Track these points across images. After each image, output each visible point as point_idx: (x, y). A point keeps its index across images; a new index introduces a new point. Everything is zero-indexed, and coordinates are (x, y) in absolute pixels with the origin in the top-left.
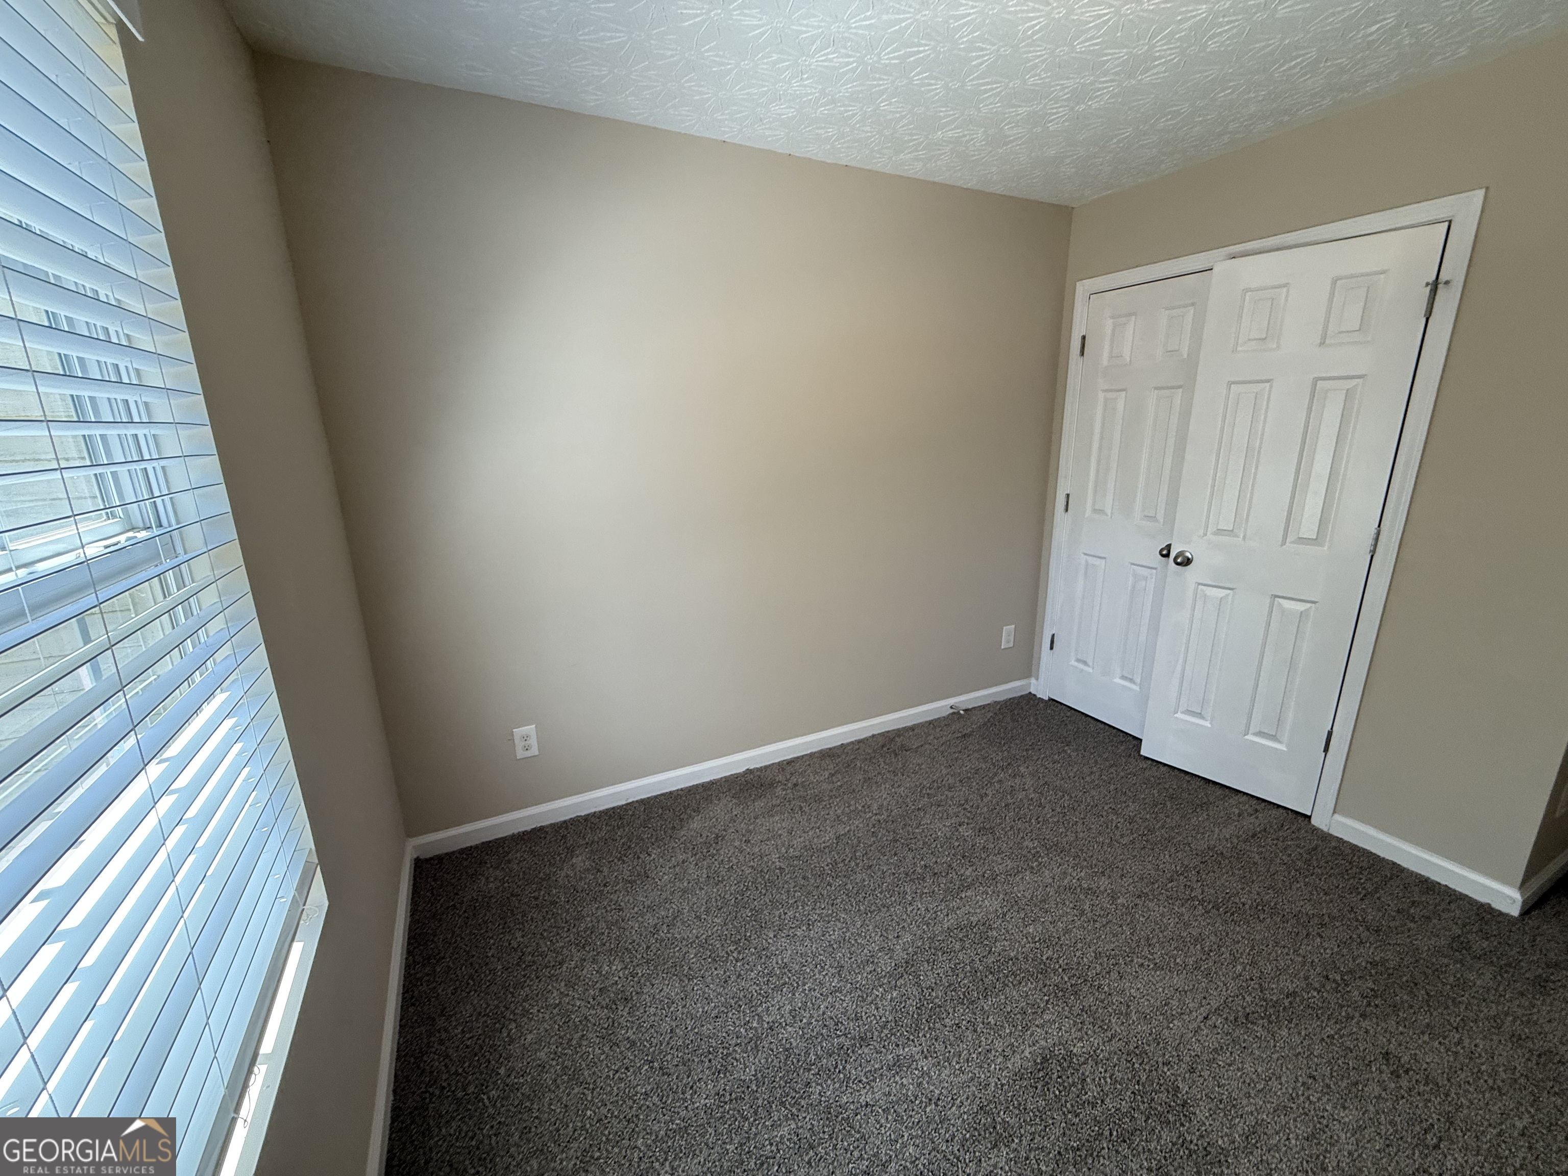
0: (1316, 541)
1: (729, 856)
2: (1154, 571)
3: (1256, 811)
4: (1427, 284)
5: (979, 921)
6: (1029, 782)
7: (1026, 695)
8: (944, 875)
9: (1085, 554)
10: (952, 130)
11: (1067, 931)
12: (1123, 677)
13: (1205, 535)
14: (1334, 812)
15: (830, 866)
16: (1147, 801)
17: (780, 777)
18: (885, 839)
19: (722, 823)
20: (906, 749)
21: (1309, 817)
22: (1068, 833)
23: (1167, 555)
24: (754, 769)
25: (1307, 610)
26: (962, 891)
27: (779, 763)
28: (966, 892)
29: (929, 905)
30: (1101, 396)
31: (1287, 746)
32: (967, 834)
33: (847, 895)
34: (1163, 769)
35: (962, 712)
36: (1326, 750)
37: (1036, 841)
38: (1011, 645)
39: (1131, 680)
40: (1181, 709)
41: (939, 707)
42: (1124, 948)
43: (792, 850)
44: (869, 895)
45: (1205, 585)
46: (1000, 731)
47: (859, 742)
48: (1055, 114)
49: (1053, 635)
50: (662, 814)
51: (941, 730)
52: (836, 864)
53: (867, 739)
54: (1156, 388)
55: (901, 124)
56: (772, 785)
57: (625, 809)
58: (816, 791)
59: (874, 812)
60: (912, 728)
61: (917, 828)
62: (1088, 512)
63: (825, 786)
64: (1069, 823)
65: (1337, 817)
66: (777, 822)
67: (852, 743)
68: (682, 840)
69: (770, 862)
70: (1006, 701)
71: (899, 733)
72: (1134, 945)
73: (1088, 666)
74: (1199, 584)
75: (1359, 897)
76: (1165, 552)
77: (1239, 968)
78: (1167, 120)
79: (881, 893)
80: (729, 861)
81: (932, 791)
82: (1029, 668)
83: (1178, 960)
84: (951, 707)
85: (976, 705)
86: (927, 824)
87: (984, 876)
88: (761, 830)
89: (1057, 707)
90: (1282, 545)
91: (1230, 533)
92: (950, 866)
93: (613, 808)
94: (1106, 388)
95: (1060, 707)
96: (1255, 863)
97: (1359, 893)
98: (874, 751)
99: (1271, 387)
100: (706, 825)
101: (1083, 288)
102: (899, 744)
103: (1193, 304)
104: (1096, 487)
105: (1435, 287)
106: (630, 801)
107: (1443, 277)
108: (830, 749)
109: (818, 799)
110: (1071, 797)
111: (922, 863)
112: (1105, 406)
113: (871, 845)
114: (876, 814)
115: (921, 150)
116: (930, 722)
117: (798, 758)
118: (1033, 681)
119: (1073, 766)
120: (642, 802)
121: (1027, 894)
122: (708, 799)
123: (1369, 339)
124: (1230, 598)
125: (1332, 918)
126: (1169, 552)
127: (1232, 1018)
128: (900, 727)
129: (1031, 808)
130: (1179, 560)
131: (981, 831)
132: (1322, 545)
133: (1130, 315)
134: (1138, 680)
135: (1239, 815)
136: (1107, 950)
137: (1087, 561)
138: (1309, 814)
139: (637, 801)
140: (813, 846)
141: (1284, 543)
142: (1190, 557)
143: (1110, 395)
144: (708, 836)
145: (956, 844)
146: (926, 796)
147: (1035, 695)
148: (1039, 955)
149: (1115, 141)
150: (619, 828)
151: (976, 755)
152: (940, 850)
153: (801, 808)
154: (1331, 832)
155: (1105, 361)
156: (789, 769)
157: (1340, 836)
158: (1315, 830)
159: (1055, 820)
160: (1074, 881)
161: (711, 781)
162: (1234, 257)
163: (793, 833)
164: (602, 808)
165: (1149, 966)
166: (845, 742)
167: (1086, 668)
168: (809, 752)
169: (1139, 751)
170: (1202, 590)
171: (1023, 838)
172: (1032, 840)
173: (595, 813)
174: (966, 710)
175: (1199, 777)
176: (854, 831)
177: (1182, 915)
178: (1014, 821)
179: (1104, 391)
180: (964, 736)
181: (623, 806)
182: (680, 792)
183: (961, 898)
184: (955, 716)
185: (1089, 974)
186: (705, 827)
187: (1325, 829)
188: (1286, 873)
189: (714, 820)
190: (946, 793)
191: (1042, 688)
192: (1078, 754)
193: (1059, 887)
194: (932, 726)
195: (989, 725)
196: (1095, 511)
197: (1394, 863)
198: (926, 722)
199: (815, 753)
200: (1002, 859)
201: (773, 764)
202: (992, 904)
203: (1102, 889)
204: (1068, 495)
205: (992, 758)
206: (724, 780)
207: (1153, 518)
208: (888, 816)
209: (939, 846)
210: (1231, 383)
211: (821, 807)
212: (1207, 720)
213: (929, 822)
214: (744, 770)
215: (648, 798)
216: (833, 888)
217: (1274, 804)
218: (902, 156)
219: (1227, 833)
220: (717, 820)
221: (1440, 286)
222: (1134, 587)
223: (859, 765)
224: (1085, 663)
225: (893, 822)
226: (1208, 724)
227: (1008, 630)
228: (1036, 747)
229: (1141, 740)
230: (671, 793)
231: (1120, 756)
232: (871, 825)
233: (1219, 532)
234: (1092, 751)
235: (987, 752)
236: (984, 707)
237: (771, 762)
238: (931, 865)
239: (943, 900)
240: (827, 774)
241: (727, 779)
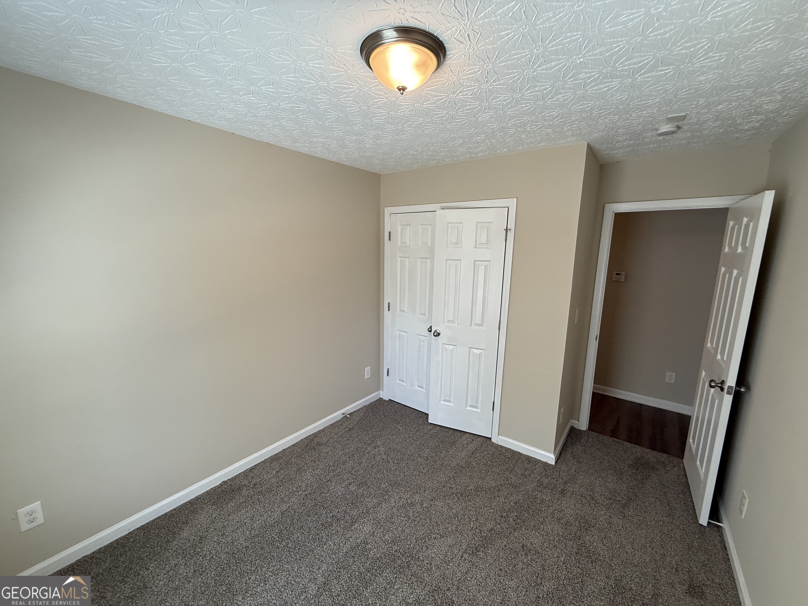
0: (481, 325)
1: (210, 550)
2: (427, 337)
3: (473, 440)
4: (504, 230)
5: (362, 541)
6: (382, 449)
7: (379, 399)
8: (342, 518)
9: (399, 330)
10: (321, 139)
11: (403, 531)
12: (419, 386)
13: (444, 322)
14: (498, 435)
15: (278, 534)
16: (432, 446)
17: (245, 482)
18: (310, 506)
19: (205, 527)
20: (319, 444)
21: (491, 438)
22: (401, 474)
23: (431, 331)
24: (227, 480)
25: (481, 353)
26: (352, 525)
27: (244, 472)
28: (354, 525)
29: (335, 541)
30: (399, 259)
31: (481, 410)
32: (354, 489)
33: (289, 551)
34: (438, 428)
35: (348, 416)
36: (493, 410)
37: (387, 483)
38: (369, 376)
39: (422, 387)
40: (442, 399)
41: (337, 415)
42: (427, 532)
43: (253, 531)
44: (302, 546)
45: (446, 344)
46: (367, 422)
47: (293, 446)
48: (367, 142)
49: (388, 369)
50: (158, 534)
51: (338, 429)
52: (282, 532)
53: (298, 443)
54: (420, 258)
55: (295, 132)
56: (239, 489)
57: (127, 538)
58: (268, 485)
59: (304, 490)
60: (323, 431)
61: (328, 493)
62: (398, 310)
63: (274, 480)
64: (401, 468)
65: (499, 437)
66: (243, 515)
67: (289, 447)
68: (174, 549)
69: (239, 545)
70: (369, 405)
71: (315, 435)
72: (431, 528)
73: (404, 382)
74: (444, 344)
75: (509, 472)
76: (430, 330)
77: (472, 524)
78: (413, 152)
79: (308, 543)
80: (211, 553)
81: (335, 468)
82: (378, 386)
83: (449, 529)
84: (343, 414)
85: (355, 410)
86: (333, 489)
87: (363, 512)
88: (232, 524)
89: (393, 404)
90: (470, 327)
91: (452, 322)
92: (345, 512)
93: (117, 540)
94: (401, 256)
95: (394, 403)
96: (474, 467)
97: (509, 471)
98: (303, 450)
99: (461, 262)
100: (193, 532)
101: (388, 211)
102: (316, 442)
103: (431, 224)
104: (400, 300)
105: (507, 230)
106: (131, 531)
107: (509, 228)
108: (276, 454)
109: (270, 490)
110: (401, 453)
111: (331, 514)
112: (401, 263)
113: (302, 513)
114: (304, 491)
115: (307, 144)
116: (332, 425)
117: (255, 466)
118: (381, 392)
119: (401, 435)
120: (142, 528)
121: (384, 516)
122: (194, 512)
123: (490, 247)
124: (455, 350)
125: (501, 485)
126: (431, 329)
127: (471, 552)
128: (316, 431)
129: (384, 464)
130: (435, 334)
131: (360, 485)
132: (483, 326)
133: (408, 225)
134: (425, 387)
135: (467, 444)
136: (421, 535)
137: (399, 334)
138: (490, 437)
139: (137, 529)
140: (267, 524)
141: (471, 326)
142: (439, 332)
143: (403, 259)
144: (194, 540)
145: (348, 497)
146: (331, 471)
147: (382, 399)
148: (391, 551)
149: (394, 155)
150: (121, 555)
151: (356, 440)
152: (340, 503)
153: (259, 500)
154: (498, 444)
155: (399, 244)
156: (251, 475)
157: (501, 445)
158: (493, 444)
159: (395, 468)
160: (405, 501)
161: (196, 497)
162: (443, 209)
163: (254, 519)
164: (106, 543)
165: (438, 537)
166: (285, 448)
167: (403, 383)
168: (263, 460)
169: (428, 421)
170: (445, 347)
171: (381, 483)
172: (385, 483)
173: (100, 549)
174: (350, 414)
175: (451, 428)
176: (292, 506)
177: (449, 504)
178: (376, 474)
179: (400, 257)
180: (350, 430)
181: (125, 536)
182: (172, 512)
183: (352, 530)
184: (345, 418)
185: (414, 552)
186: (192, 533)
187: (496, 443)
188: (485, 469)
189: (199, 526)
190: (342, 466)
191: (385, 395)
192: (403, 429)
193: (398, 506)
194: (333, 427)
195: (362, 420)
196: (401, 310)
197: (519, 452)
198: (330, 425)
199: (267, 459)
200: (371, 499)
201: (240, 474)
202: (367, 528)
203: (417, 501)
204: (389, 303)
205: (364, 440)
206: (206, 494)
207: (424, 314)
208: (311, 490)
209: (339, 501)
210: (447, 260)
211: (271, 495)
212: (451, 403)
213: (333, 487)
214: (220, 482)
215: (147, 523)
216: (280, 549)
217: (479, 435)
218: (297, 144)
219: (463, 454)
220: (201, 525)
221: (508, 230)
222: (419, 345)
223: (294, 461)
224: (403, 381)
225: (314, 493)
226: (452, 405)
227: (368, 369)
228: (384, 429)
229: (428, 414)
230: (166, 514)
231: (420, 425)
232: (302, 499)
233: (449, 321)
234: (409, 425)
235: (361, 437)
236: (359, 410)
237: (239, 473)
238: (336, 514)
239: (343, 534)
240: (274, 472)
241: (208, 493)
